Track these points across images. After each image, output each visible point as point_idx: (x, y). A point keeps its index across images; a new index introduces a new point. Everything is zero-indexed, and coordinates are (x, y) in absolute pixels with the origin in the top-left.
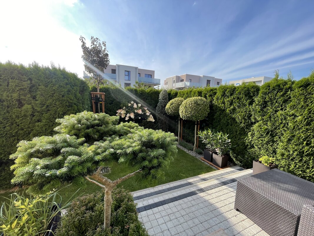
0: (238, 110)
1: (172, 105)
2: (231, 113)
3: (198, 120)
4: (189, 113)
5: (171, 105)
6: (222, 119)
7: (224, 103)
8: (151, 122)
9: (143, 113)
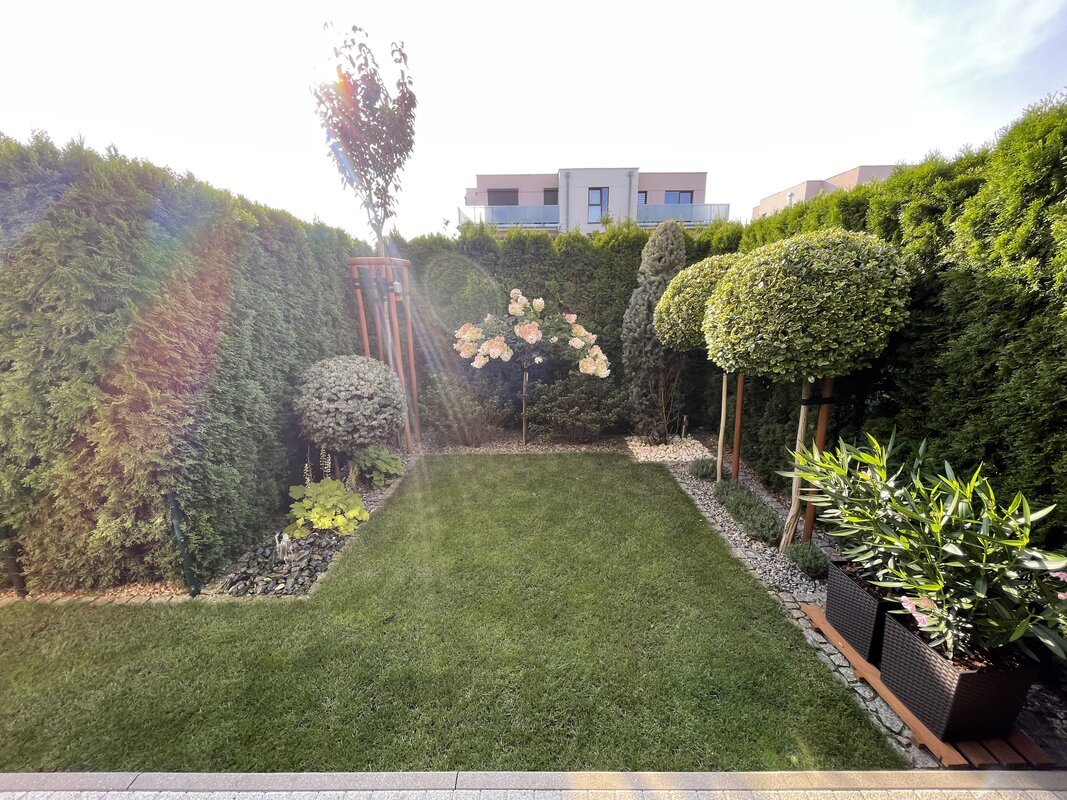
8: (593, 378)
9: (555, 339)
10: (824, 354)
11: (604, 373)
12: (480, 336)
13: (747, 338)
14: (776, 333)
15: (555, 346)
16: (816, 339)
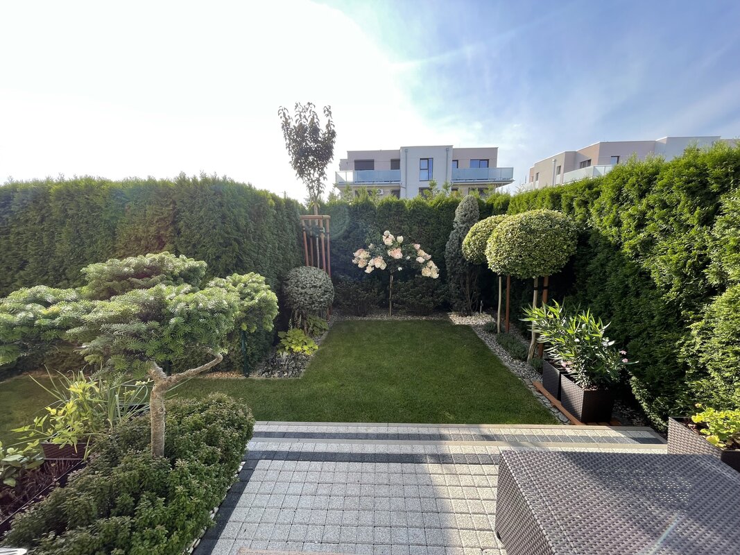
0: (662, 244)
1: (475, 234)
2: (637, 256)
3: (534, 275)
4: (505, 255)
5: (472, 237)
6: (611, 273)
7: (618, 223)
8: (429, 279)
9: (408, 258)
10: (539, 265)
11: (436, 276)
12: (368, 256)
13: (505, 258)
14: (517, 256)
15: (408, 261)
16: (534, 259)
